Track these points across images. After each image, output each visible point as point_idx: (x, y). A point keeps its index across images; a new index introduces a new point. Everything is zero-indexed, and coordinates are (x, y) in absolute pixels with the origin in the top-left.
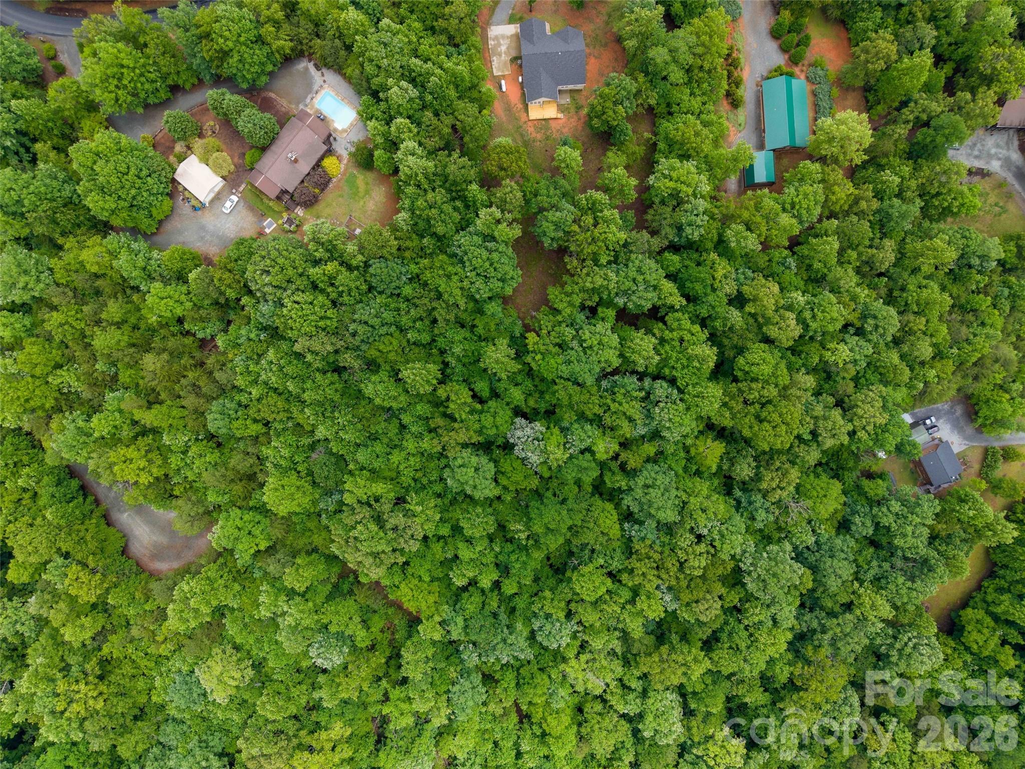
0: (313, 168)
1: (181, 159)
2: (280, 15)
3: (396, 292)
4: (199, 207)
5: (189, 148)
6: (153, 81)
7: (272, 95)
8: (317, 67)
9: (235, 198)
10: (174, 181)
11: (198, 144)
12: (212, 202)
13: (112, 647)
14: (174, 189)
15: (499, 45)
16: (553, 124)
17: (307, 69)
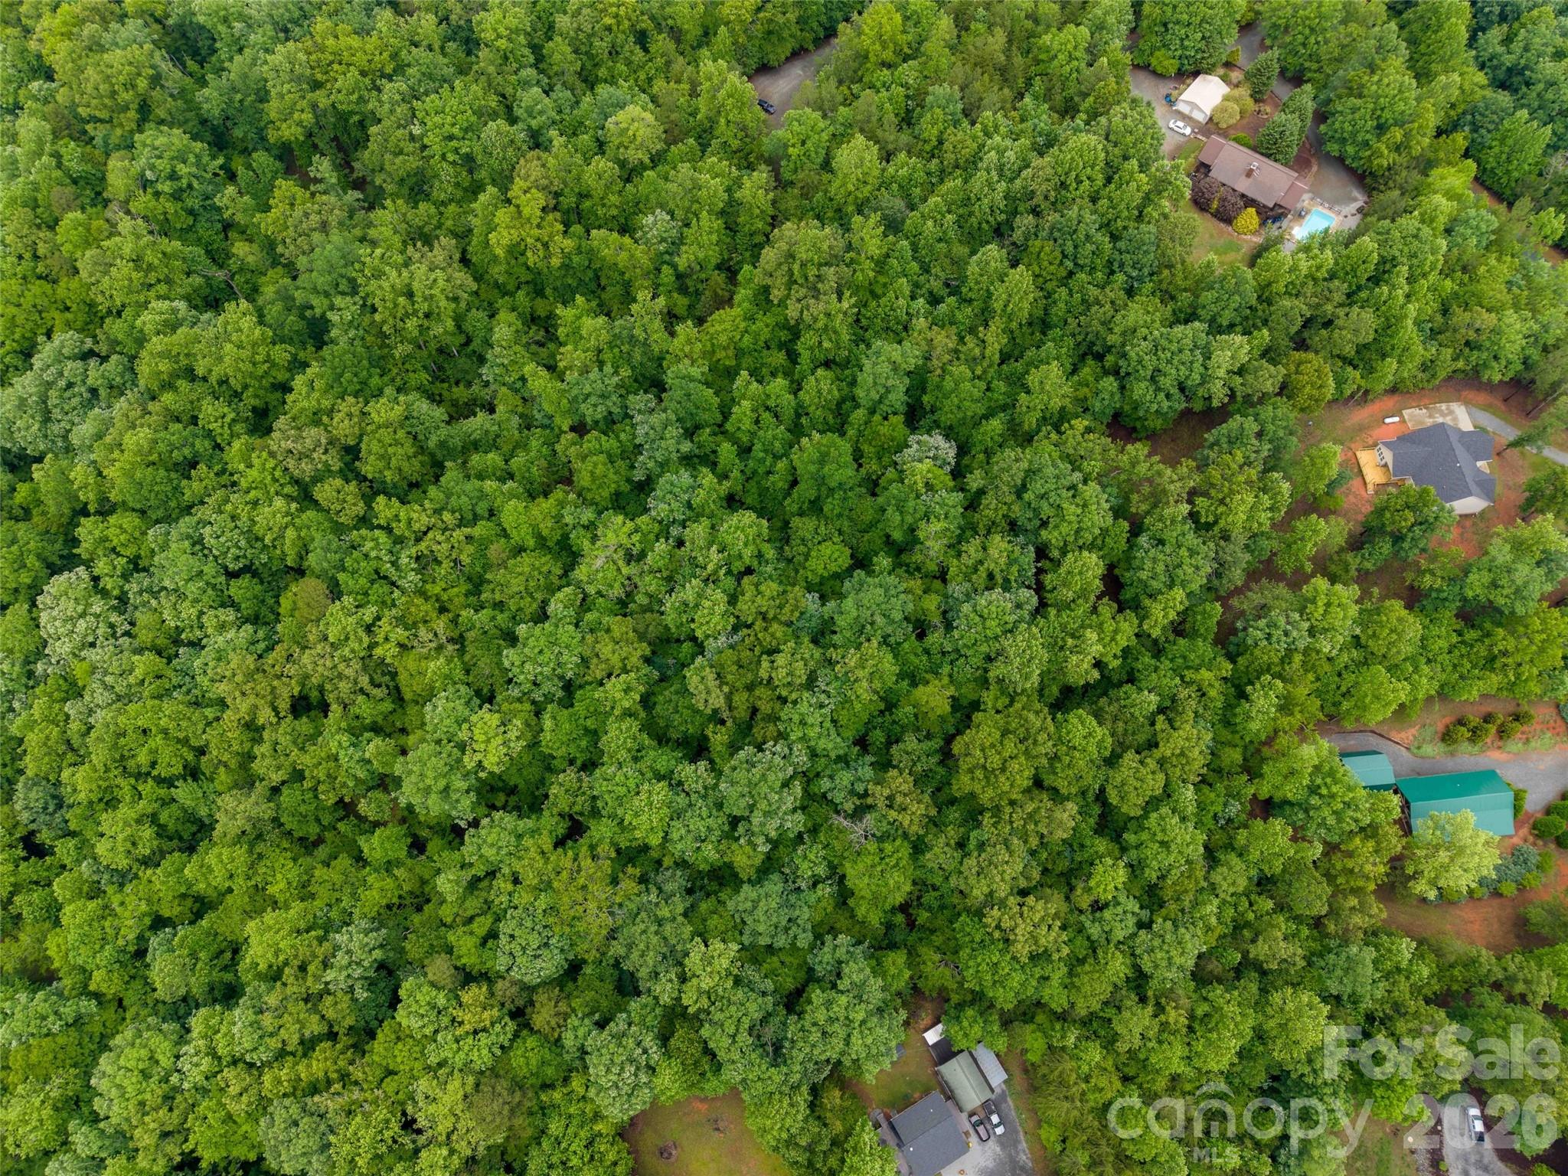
0: (1243, 196)
1: (1224, 79)
2: (1416, 151)
3: (1116, 266)
4: (1170, 101)
5: (1237, 86)
6: (1304, 45)
7: (1315, 168)
8: (1360, 210)
9: (1188, 131)
10: (1196, 74)
11: (1244, 92)
12: (1179, 112)
13: (661, 43)
14: (1188, 73)
15: (1443, 415)
16: (1356, 483)
17: (1355, 200)
